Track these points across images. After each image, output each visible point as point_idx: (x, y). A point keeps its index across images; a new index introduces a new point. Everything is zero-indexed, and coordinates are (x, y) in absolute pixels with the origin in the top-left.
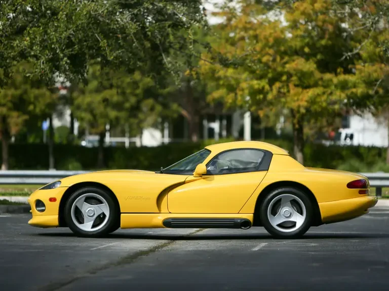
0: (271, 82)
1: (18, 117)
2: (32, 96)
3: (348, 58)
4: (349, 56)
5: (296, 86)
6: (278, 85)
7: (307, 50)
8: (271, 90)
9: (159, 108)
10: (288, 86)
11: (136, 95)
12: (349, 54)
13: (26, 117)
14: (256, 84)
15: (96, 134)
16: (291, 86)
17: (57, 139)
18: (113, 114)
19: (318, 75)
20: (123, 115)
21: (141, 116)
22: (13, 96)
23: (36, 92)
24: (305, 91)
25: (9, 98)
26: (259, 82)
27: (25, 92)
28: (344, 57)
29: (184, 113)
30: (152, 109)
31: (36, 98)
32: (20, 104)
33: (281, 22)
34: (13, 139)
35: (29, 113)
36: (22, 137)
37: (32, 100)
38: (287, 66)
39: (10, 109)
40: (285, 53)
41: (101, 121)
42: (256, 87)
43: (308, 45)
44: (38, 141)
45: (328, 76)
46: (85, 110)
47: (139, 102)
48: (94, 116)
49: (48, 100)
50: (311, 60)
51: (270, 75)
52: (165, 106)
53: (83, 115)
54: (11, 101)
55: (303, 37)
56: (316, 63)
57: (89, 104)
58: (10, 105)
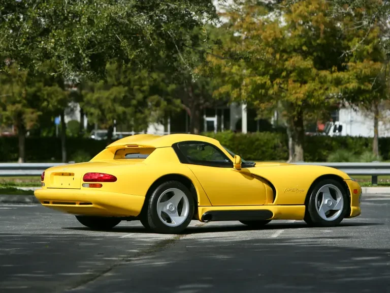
0: (273, 78)
1: (32, 113)
2: (45, 92)
3: (347, 55)
4: (347, 53)
5: (294, 81)
6: (278, 80)
7: (304, 48)
8: (273, 85)
9: (164, 103)
10: (287, 81)
11: (143, 92)
12: (347, 51)
13: (40, 113)
14: (259, 80)
15: (106, 128)
16: (290, 81)
17: (69, 133)
18: (120, 109)
19: (314, 71)
20: (129, 110)
21: (146, 112)
22: (27, 94)
23: (49, 89)
24: (303, 86)
25: (23, 96)
26: (261, 78)
27: (39, 90)
28: (343, 55)
29: (188, 109)
30: (158, 105)
31: (49, 95)
32: (34, 101)
33: (280, 22)
34: (28, 134)
35: (43, 110)
36: (36, 132)
37: (46, 97)
38: (287, 63)
39: (24, 106)
40: (284, 51)
41: (109, 116)
42: (259, 82)
43: (305, 44)
44: (51, 135)
45: (323, 73)
46: (94, 106)
47: (145, 98)
48: (103, 111)
49: (60, 97)
50: (308, 58)
51: (271, 72)
52: (169, 102)
53: (92, 110)
54: (25, 98)
55: (300, 36)
56: (313, 60)
57: (97, 100)
58: (25, 101)
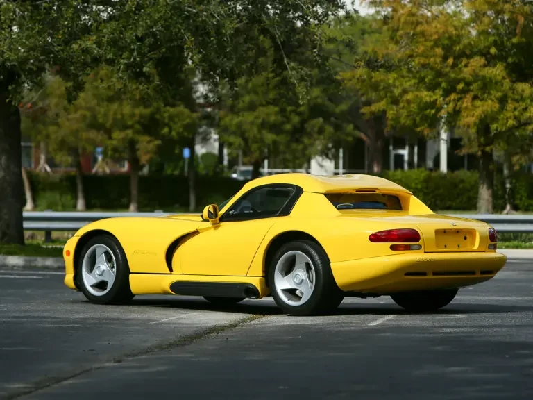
1: (149, 142)
2: (166, 115)
9: (329, 129)
11: (299, 114)
13: (158, 142)
15: (251, 164)
17: (202, 169)
18: (269, 137)
20: (282, 139)
21: (306, 140)
22: (141, 116)
23: (170, 110)
25: (137, 118)
27: (158, 110)
29: (363, 136)
30: (321, 131)
31: (171, 118)
34: (145, 170)
35: (163, 138)
36: (158, 168)
37: (167, 121)
39: (137, 132)
41: (254, 147)
44: (177, 172)
46: (234, 133)
47: (303, 122)
48: (246, 140)
49: (187, 121)
52: (337, 128)
53: (232, 139)
54: (139, 122)
57: (239, 125)
58: (138, 127)
